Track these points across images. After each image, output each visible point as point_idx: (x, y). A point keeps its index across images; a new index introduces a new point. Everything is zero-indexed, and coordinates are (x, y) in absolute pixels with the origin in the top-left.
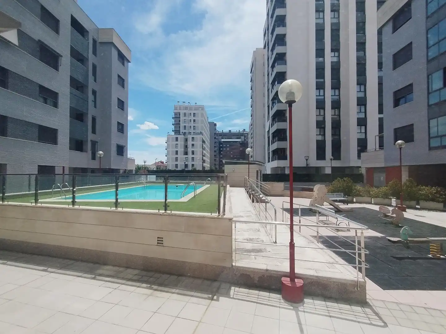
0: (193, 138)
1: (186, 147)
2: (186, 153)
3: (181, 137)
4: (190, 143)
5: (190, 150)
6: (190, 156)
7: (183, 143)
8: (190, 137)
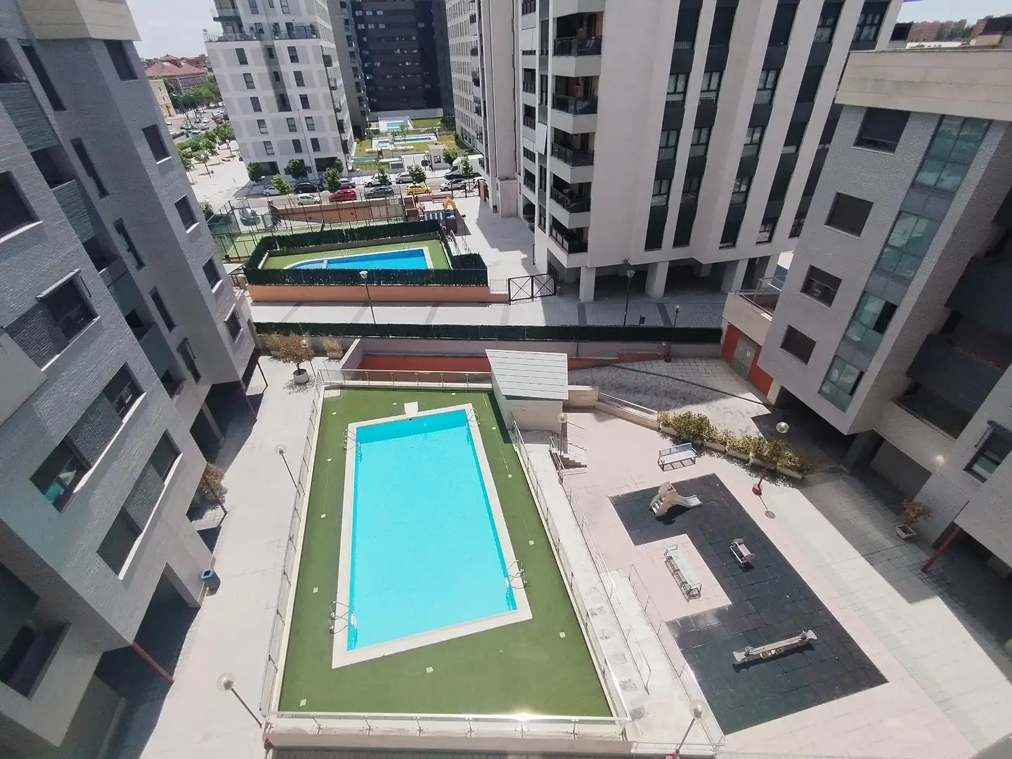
0: (292, 50)
1: (277, 77)
2: (284, 104)
3: (253, 48)
4: (287, 69)
5: (293, 92)
6: (298, 113)
7: (264, 69)
8: (281, 46)
